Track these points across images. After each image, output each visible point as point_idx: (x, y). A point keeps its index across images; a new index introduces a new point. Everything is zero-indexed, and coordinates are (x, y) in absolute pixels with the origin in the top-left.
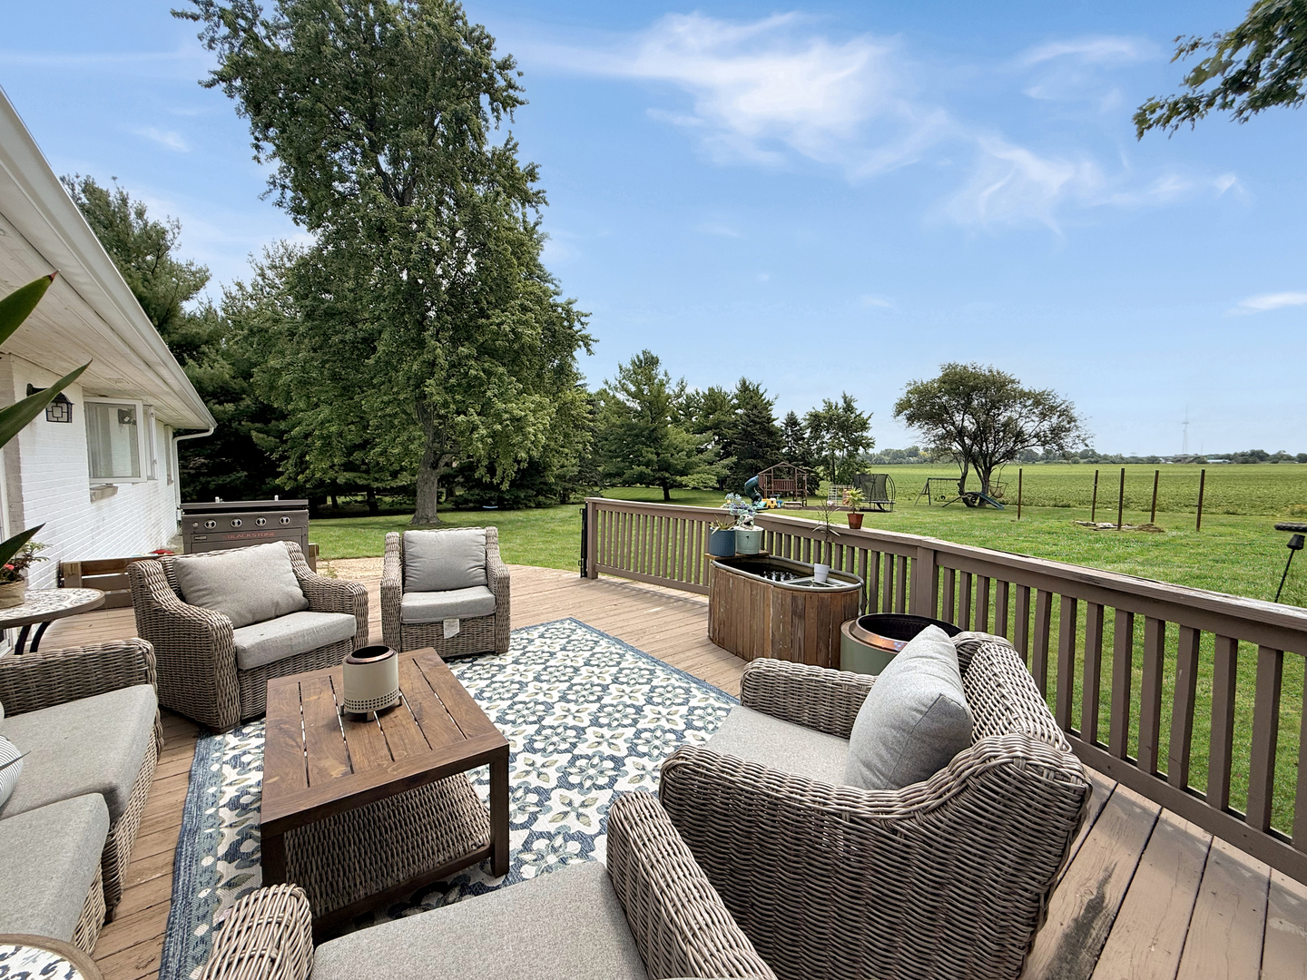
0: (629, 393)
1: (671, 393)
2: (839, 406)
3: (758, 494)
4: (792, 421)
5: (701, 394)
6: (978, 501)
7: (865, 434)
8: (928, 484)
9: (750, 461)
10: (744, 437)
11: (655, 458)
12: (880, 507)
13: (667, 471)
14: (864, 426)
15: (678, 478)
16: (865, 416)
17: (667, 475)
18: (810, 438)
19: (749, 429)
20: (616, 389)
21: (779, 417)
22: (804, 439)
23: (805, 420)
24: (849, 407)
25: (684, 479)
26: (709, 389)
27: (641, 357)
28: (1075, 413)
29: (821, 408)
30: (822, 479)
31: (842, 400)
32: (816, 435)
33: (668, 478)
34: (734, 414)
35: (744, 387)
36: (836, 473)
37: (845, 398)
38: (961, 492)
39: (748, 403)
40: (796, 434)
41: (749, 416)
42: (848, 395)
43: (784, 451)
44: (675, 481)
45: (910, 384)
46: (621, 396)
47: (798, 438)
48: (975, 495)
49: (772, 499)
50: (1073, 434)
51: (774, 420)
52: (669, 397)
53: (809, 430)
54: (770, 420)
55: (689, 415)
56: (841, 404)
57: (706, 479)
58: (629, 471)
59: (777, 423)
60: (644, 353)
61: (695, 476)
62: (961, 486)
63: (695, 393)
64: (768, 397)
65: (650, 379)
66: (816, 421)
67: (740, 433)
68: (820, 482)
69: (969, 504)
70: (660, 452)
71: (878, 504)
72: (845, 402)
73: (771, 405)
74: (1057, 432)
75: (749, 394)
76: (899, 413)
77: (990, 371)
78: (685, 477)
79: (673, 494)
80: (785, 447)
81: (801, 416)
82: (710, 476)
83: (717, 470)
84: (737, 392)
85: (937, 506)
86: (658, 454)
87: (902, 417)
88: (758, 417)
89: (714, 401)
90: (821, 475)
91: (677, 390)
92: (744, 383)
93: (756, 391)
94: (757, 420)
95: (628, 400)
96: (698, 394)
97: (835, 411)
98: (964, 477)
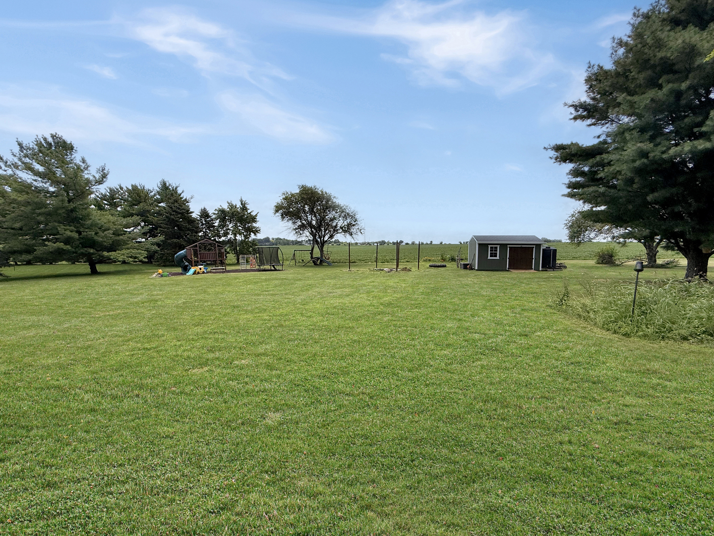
0: (36, 173)
1: (91, 178)
2: (238, 206)
3: (187, 264)
4: (205, 214)
5: (125, 188)
6: (319, 261)
7: (254, 225)
8: (294, 254)
9: (175, 240)
10: (168, 223)
11: (76, 235)
12: (274, 267)
13: (91, 247)
14: (253, 219)
15: (105, 254)
16: (254, 214)
17: (92, 251)
18: (219, 226)
19: (172, 217)
20: (16, 167)
21: (195, 211)
22: (214, 226)
23: (214, 214)
24: (244, 208)
25: (113, 255)
26: (132, 185)
27: (50, 140)
28: (357, 217)
29: (225, 207)
30: (228, 253)
31: (240, 203)
32: (223, 224)
33: (93, 254)
34: (157, 206)
35: (165, 187)
36: (238, 248)
37: (241, 201)
38: (312, 257)
39: (169, 199)
40: (208, 223)
41: (171, 208)
42: (244, 200)
43: (200, 234)
44: (103, 256)
45: (284, 194)
46: (26, 177)
47: (210, 225)
48: (318, 258)
49: (199, 267)
50: (356, 227)
51: (192, 212)
52: (88, 182)
53: (218, 221)
54: (188, 212)
55: (114, 205)
56: (239, 205)
57: (136, 253)
58: (42, 248)
59: (194, 215)
60: (53, 136)
61: (124, 251)
62: (312, 254)
63: (118, 187)
64: (185, 196)
65: (63, 163)
66: (223, 215)
67: (165, 220)
68: (227, 255)
69: (315, 264)
70: (81, 230)
71: (273, 266)
72: (242, 204)
73: (188, 202)
74: (350, 225)
75: (169, 193)
76: (277, 211)
77: (322, 192)
78: (114, 253)
79: (99, 268)
80: (201, 231)
81: (211, 211)
82: (139, 251)
83: (147, 247)
84: (158, 190)
85: (299, 265)
86: (80, 233)
87: (279, 214)
88: (179, 209)
89: (137, 195)
90: (228, 250)
91: (98, 176)
92: (165, 184)
93: (175, 190)
94: (179, 211)
95: (35, 180)
96: (122, 188)
97: (236, 209)
98: (313, 249)
